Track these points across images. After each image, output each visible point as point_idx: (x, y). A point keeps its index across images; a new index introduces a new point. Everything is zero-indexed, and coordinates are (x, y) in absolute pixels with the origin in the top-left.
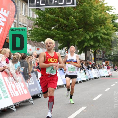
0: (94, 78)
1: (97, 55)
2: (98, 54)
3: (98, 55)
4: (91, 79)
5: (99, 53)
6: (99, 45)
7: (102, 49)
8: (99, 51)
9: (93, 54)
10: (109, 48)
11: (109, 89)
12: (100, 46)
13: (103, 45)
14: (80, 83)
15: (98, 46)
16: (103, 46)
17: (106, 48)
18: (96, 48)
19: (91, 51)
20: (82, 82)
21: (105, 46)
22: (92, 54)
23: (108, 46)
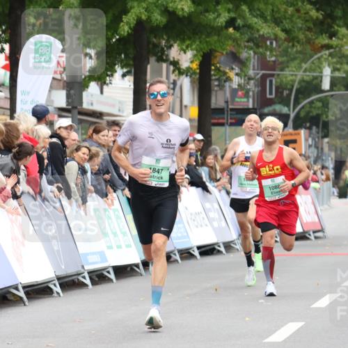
0: (196, 253)
1: (221, 87)
2: (229, 79)
3: (228, 89)
4: (178, 257)
5: (232, 75)
6: (233, 15)
7: (258, 42)
8: (235, 58)
9: (192, 82)
10: (301, 36)
11: (301, 324)
12: (239, 22)
13: (263, 16)
14: (94, 283)
15: (231, 23)
16: (266, 21)
17: (282, 35)
18: (209, 35)
19: (175, 64)
20: (112, 276)
21: (277, 22)
22: (186, 82)
23: (300, 23)
